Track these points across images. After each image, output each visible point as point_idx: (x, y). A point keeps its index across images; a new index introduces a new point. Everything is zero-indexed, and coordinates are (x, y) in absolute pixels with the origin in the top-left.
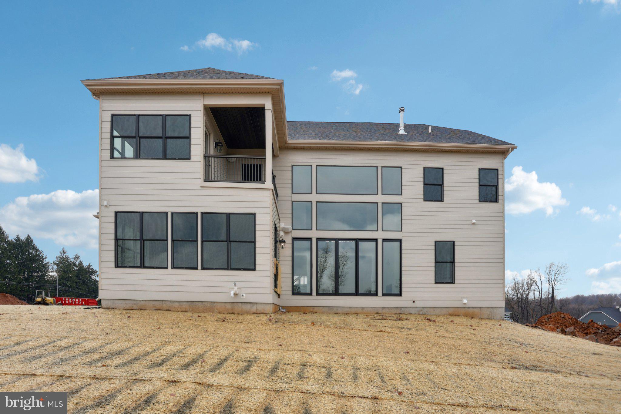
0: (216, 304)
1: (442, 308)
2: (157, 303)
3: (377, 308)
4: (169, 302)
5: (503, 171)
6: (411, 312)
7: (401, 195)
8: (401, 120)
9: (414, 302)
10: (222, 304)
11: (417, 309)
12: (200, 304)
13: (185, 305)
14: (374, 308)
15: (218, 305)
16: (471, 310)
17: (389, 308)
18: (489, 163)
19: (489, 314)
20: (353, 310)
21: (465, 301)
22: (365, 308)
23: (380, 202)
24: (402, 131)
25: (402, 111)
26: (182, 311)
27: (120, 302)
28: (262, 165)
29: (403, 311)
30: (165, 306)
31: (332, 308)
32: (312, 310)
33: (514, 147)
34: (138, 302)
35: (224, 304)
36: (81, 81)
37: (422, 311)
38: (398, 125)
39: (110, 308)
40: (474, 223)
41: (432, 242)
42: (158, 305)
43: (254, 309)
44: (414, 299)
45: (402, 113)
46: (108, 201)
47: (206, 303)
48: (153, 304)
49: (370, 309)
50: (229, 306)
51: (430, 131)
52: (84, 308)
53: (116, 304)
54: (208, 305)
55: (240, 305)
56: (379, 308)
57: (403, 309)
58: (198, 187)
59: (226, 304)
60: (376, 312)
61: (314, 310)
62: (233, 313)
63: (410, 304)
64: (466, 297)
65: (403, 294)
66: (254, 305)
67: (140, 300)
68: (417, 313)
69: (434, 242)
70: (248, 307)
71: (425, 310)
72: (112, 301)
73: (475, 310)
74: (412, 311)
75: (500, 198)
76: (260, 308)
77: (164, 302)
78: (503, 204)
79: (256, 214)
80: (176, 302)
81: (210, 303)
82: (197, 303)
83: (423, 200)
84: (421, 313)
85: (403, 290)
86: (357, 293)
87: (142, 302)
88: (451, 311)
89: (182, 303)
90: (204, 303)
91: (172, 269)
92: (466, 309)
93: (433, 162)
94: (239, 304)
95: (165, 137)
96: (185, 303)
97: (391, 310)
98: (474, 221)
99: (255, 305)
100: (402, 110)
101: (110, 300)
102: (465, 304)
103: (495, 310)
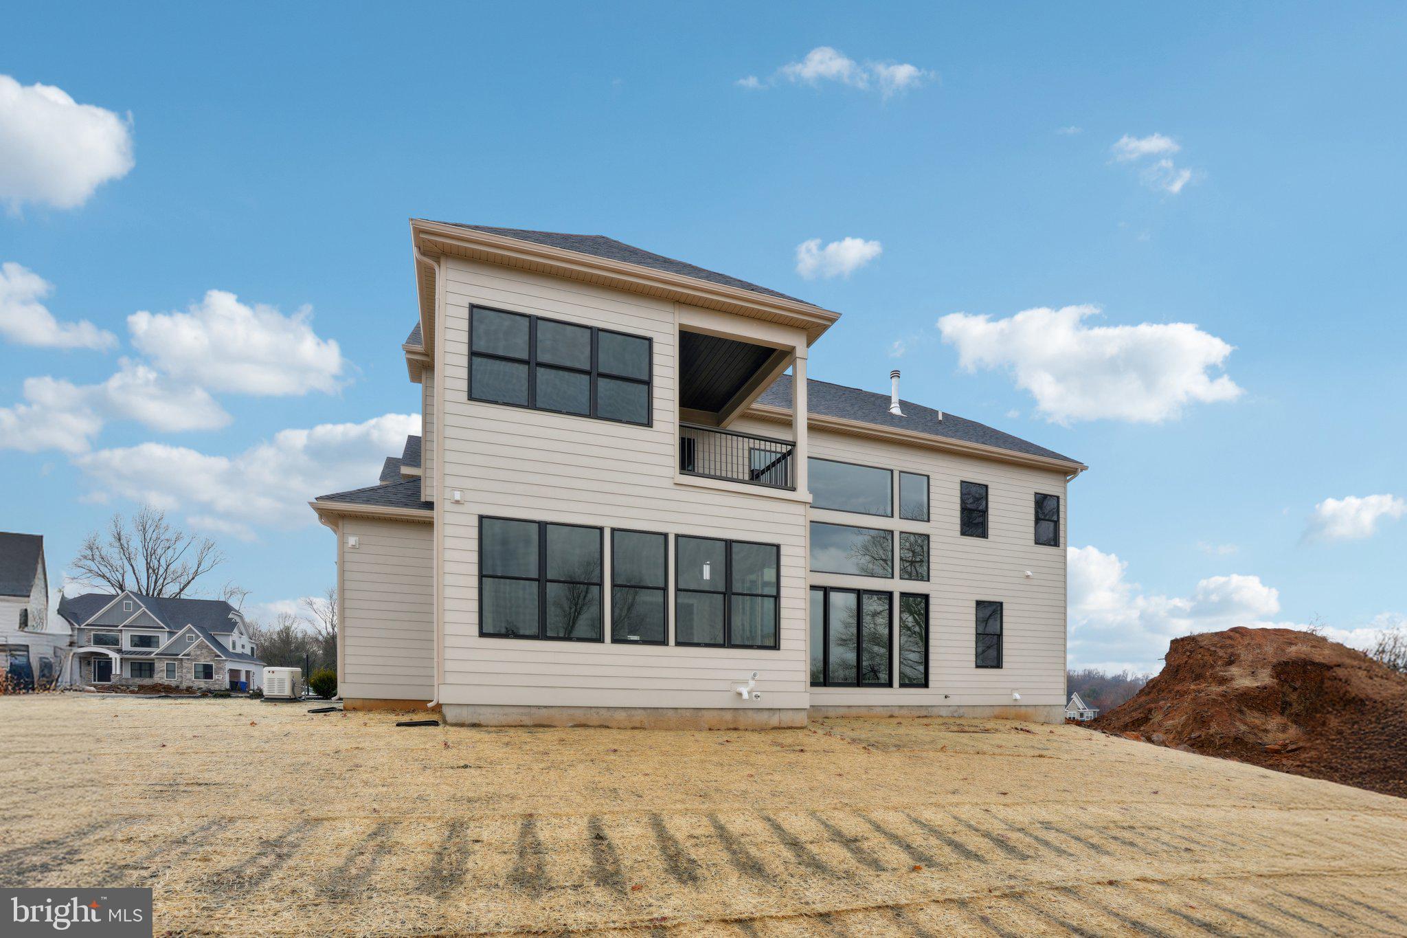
0: (703, 712)
1: (985, 708)
2: (578, 712)
3: (890, 708)
4: (606, 709)
5: (1065, 500)
6: (941, 714)
7: (929, 521)
8: (896, 392)
9: (946, 697)
10: (715, 713)
11: (950, 709)
12: (670, 713)
14: (886, 708)
15: (708, 715)
16: (1023, 709)
17: (910, 708)
18: (1047, 485)
19: (1046, 715)
20: (854, 712)
21: (1017, 696)
22: (873, 708)
23: (896, 530)
24: (896, 410)
25: (896, 377)
27: (489, 710)
28: (694, 440)
29: (929, 712)
30: (594, 719)
33: (1084, 468)
34: (534, 710)
35: (719, 712)
36: (412, 220)
37: (956, 711)
38: (888, 399)
39: (467, 722)
40: (1028, 577)
41: (973, 601)
42: (580, 716)
43: (775, 720)
44: (947, 693)
45: (894, 380)
46: (462, 490)
48: (569, 715)
49: (881, 709)
50: (728, 716)
51: (941, 418)
52: (399, 725)
53: (480, 715)
54: (686, 713)
55: (750, 713)
56: (893, 708)
57: (929, 709)
58: (669, 484)
59: (723, 713)
60: (889, 714)
62: (735, 729)
63: (940, 701)
64: (1018, 689)
65: (931, 684)
66: (774, 714)
67: (539, 707)
68: (949, 715)
69: (975, 602)
70: (764, 717)
71: (961, 711)
72: (471, 709)
73: (1028, 709)
74: (943, 712)
75: (1062, 540)
76: (787, 718)
77: (594, 710)
78: (1065, 551)
80: (621, 710)
81: (691, 711)
82: (665, 712)
83: (959, 533)
84: (955, 714)
85: (931, 677)
86: (859, 682)
87: (543, 711)
88: (997, 711)
89: (633, 712)
90: (679, 711)
91: (612, 642)
92: (1017, 708)
93: (976, 474)
94: (747, 711)
95: (593, 373)
96: (640, 712)
97: (912, 710)
98: (1029, 573)
99: (778, 712)
100: (896, 374)
101: (465, 708)
102: (1016, 700)
103: (1055, 710)
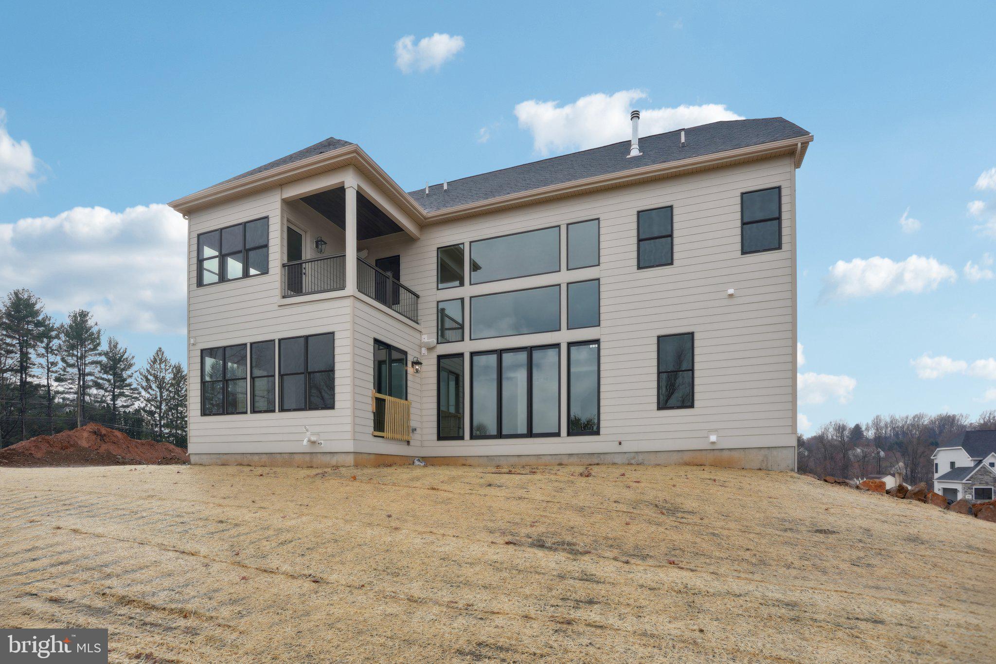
0: (294, 455)
1: (671, 453)
3: (561, 456)
4: (250, 455)
6: (616, 461)
7: (599, 265)
9: (620, 444)
11: (626, 456)
12: (278, 456)
13: (264, 458)
14: (555, 457)
15: (297, 457)
16: (726, 454)
17: (580, 456)
18: (761, 178)
19: (763, 460)
20: (523, 461)
21: (713, 438)
22: (542, 457)
23: (564, 283)
24: (633, 152)
25: (635, 118)
26: (261, 466)
29: (602, 459)
30: (245, 461)
31: (492, 458)
32: (464, 462)
34: (221, 456)
37: (633, 458)
38: (629, 144)
39: (198, 464)
40: (731, 296)
41: (654, 338)
42: (239, 458)
43: (335, 461)
44: (620, 440)
46: (195, 337)
47: (284, 455)
49: (550, 457)
51: (683, 140)
54: (286, 456)
56: (563, 456)
57: (602, 456)
58: (275, 307)
60: (557, 461)
61: (468, 462)
63: (614, 448)
64: (715, 431)
65: (602, 431)
66: (333, 456)
67: (223, 454)
68: (627, 462)
69: (656, 338)
70: (328, 458)
71: (640, 458)
73: (733, 453)
74: (618, 459)
75: (784, 240)
76: (341, 459)
77: (245, 455)
79: (336, 333)
80: (256, 455)
81: (288, 455)
82: (276, 456)
84: (633, 462)
85: (604, 424)
86: (530, 434)
87: (225, 457)
88: (687, 457)
89: (261, 456)
91: (251, 413)
92: (717, 453)
93: (657, 197)
94: (317, 454)
95: (245, 251)
96: (264, 456)
97: (583, 458)
98: (731, 291)
99: (336, 455)
101: (198, 455)
102: (713, 443)
103: (775, 452)
